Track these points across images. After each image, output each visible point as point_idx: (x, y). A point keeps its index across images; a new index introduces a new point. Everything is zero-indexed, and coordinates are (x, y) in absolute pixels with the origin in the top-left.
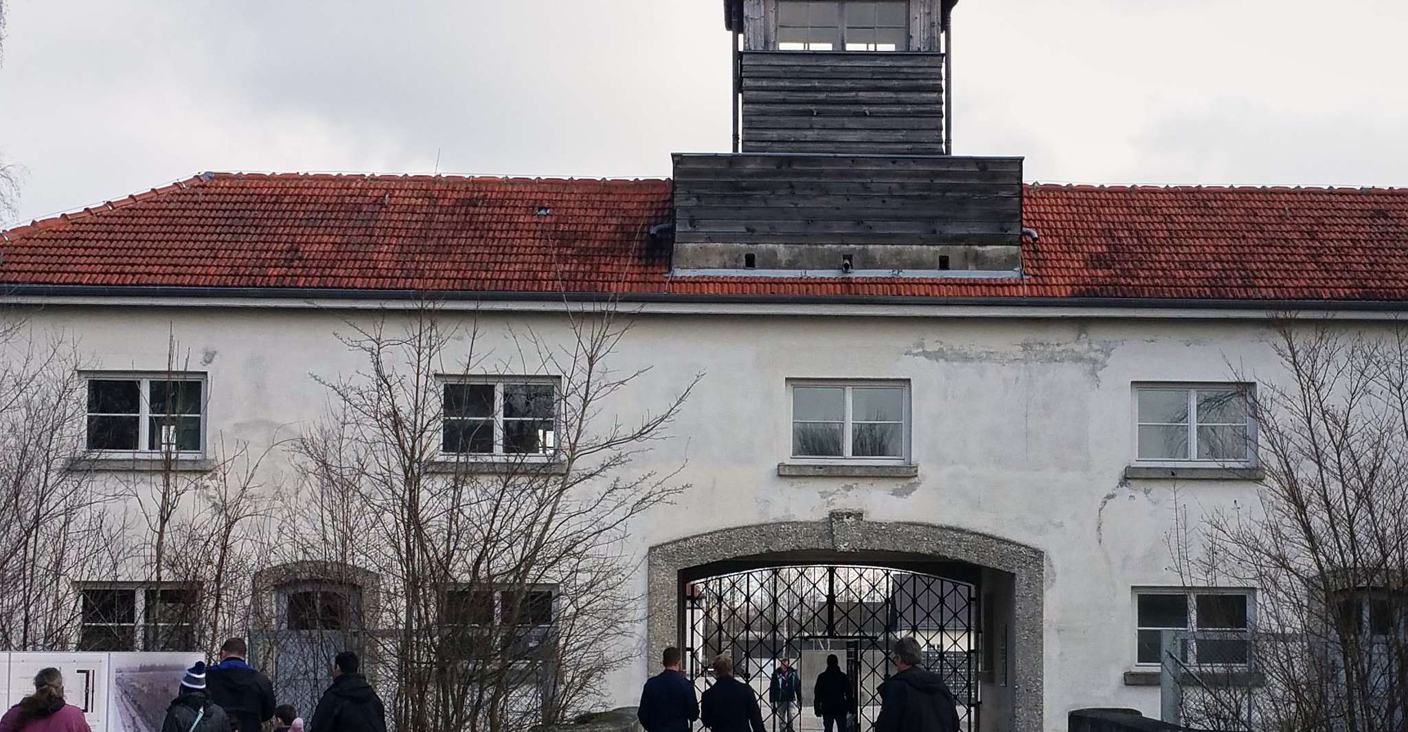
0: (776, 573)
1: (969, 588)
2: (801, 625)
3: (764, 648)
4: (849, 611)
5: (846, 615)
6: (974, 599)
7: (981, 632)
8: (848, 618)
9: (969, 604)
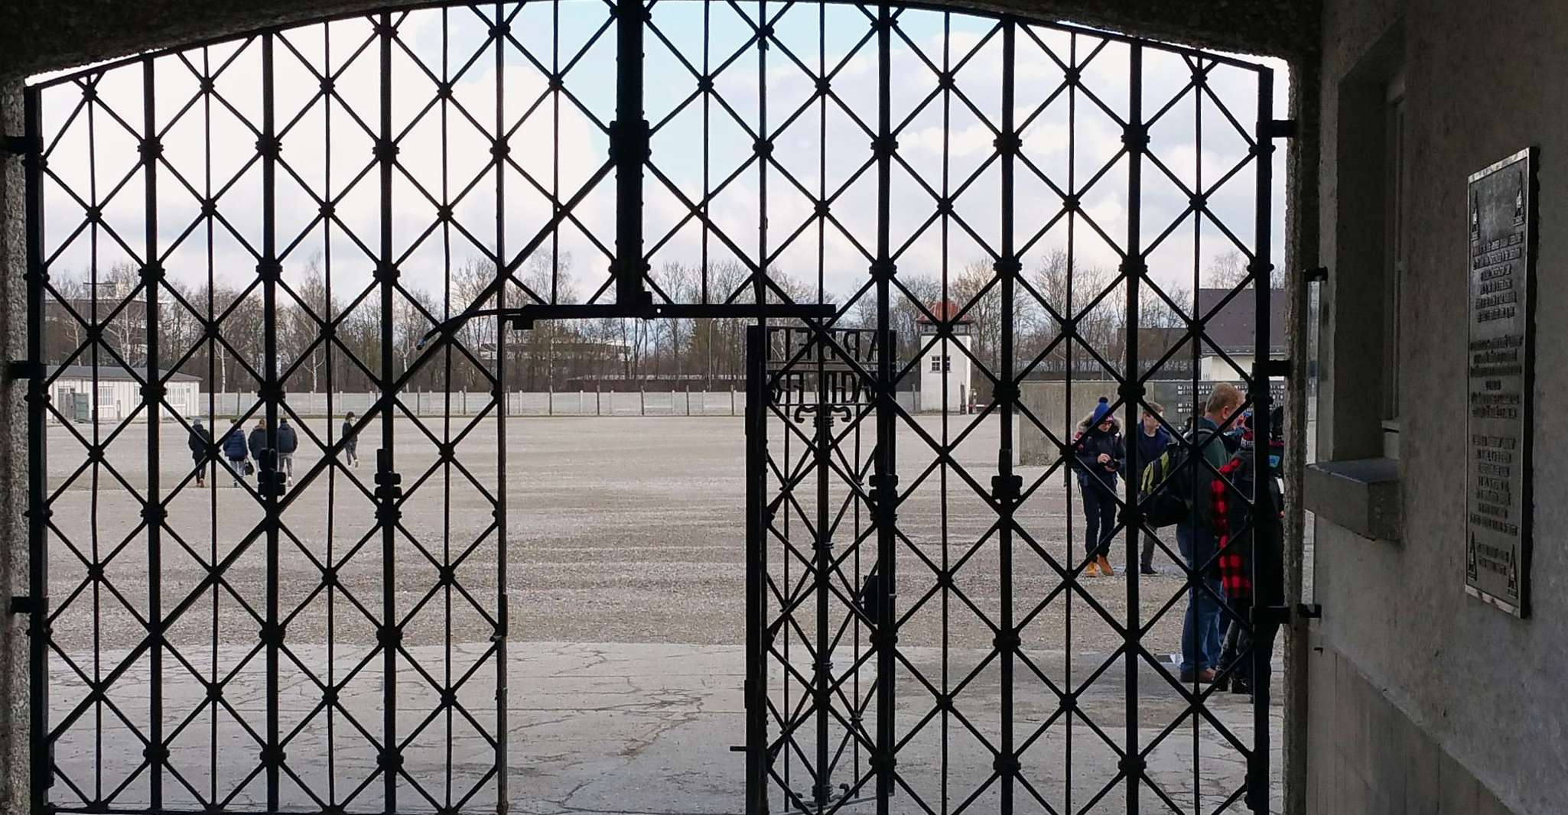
0: (387, 33)
1: (1266, 77)
2: (499, 260)
3: (339, 358)
4: (708, 196)
5: (699, 211)
6: (1281, 129)
7: (1323, 274)
8: (708, 225)
9: (1262, 151)
